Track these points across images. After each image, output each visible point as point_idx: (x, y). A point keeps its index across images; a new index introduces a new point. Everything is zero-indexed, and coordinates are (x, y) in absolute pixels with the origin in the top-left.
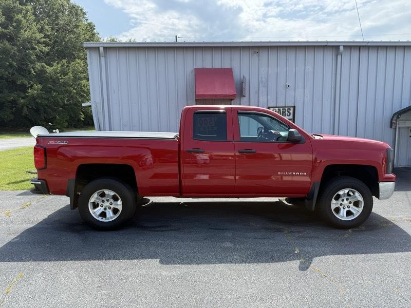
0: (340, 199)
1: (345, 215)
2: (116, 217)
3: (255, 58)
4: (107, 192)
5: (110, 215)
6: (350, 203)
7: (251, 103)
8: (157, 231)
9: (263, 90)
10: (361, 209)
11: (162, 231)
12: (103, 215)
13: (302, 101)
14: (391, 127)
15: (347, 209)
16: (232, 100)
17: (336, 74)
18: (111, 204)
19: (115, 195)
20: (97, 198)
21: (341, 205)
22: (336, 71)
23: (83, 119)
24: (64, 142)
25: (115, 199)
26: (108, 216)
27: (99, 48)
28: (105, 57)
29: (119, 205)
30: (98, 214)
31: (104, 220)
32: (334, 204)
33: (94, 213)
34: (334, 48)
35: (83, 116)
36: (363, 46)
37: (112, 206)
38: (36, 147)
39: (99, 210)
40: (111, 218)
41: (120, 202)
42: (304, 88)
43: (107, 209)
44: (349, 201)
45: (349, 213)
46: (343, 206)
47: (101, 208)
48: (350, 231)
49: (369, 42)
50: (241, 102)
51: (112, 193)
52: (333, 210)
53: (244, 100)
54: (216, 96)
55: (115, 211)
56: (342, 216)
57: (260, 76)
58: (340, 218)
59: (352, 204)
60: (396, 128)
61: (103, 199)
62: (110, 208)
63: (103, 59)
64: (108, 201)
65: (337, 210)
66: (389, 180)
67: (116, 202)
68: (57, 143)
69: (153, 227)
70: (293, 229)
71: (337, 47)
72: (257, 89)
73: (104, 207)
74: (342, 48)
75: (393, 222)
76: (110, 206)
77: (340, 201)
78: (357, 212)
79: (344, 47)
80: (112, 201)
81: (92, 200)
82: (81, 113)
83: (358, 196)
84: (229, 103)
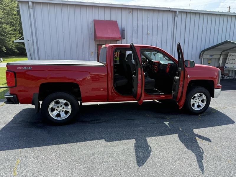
0: (195, 99)
1: (197, 107)
2: (67, 116)
3: (130, 15)
4: (61, 101)
5: (63, 115)
6: (200, 100)
7: (128, 43)
8: (94, 123)
9: (135, 35)
10: (205, 104)
11: (97, 123)
12: (58, 115)
13: (156, 43)
14: (200, 58)
15: (198, 104)
16: (117, 41)
17: (174, 27)
18: (63, 108)
19: (66, 102)
20: (54, 105)
21: (195, 102)
22: (174, 25)
23: (5, 51)
24: (28, 68)
25: (66, 105)
26: (62, 116)
27: (28, 2)
28: (33, 9)
29: (69, 109)
30: (55, 115)
31: (59, 119)
32: (192, 101)
33: (52, 115)
34: (173, 12)
35: (5, 49)
36: (188, 12)
37: (64, 110)
38: (8, 72)
39: (56, 112)
40: (64, 117)
41: (70, 107)
42: (157, 35)
43: (61, 111)
44: (199, 100)
45: (199, 106)
46: (196, 102)
47: (57, 111)
48: (200, 115)
49: (191, 10)
50: (122, 42)
51: (64, 101)
52: (191, 105)
53: (124, 41)
54: (109, 38)
55: (66, 112)
56: (196, 108)
57: (133, 27)
58: (194, 109)
59: (200, 101)
60: (202, 59)
61: (58, 105)
62: (62, 111)
63: (31, 10)
64: (61, 106)
65: (193, 105)
66: (218, 88)
67: (67, 107)
68: (24, 69)
69: (91, 121)
70: (171, 116)
71: (175, 12)
72: (131, 35)
73: (58, 111)
74: (178, 12)
75: (217, 109)
76: (63, 109)
77: (195, 100)
78: (203, 105)
79: (179, 12)
80: (64, 106)
81: (51, 106)
82: (3, 47)
83: (204, 97)
84: (115, 42)
